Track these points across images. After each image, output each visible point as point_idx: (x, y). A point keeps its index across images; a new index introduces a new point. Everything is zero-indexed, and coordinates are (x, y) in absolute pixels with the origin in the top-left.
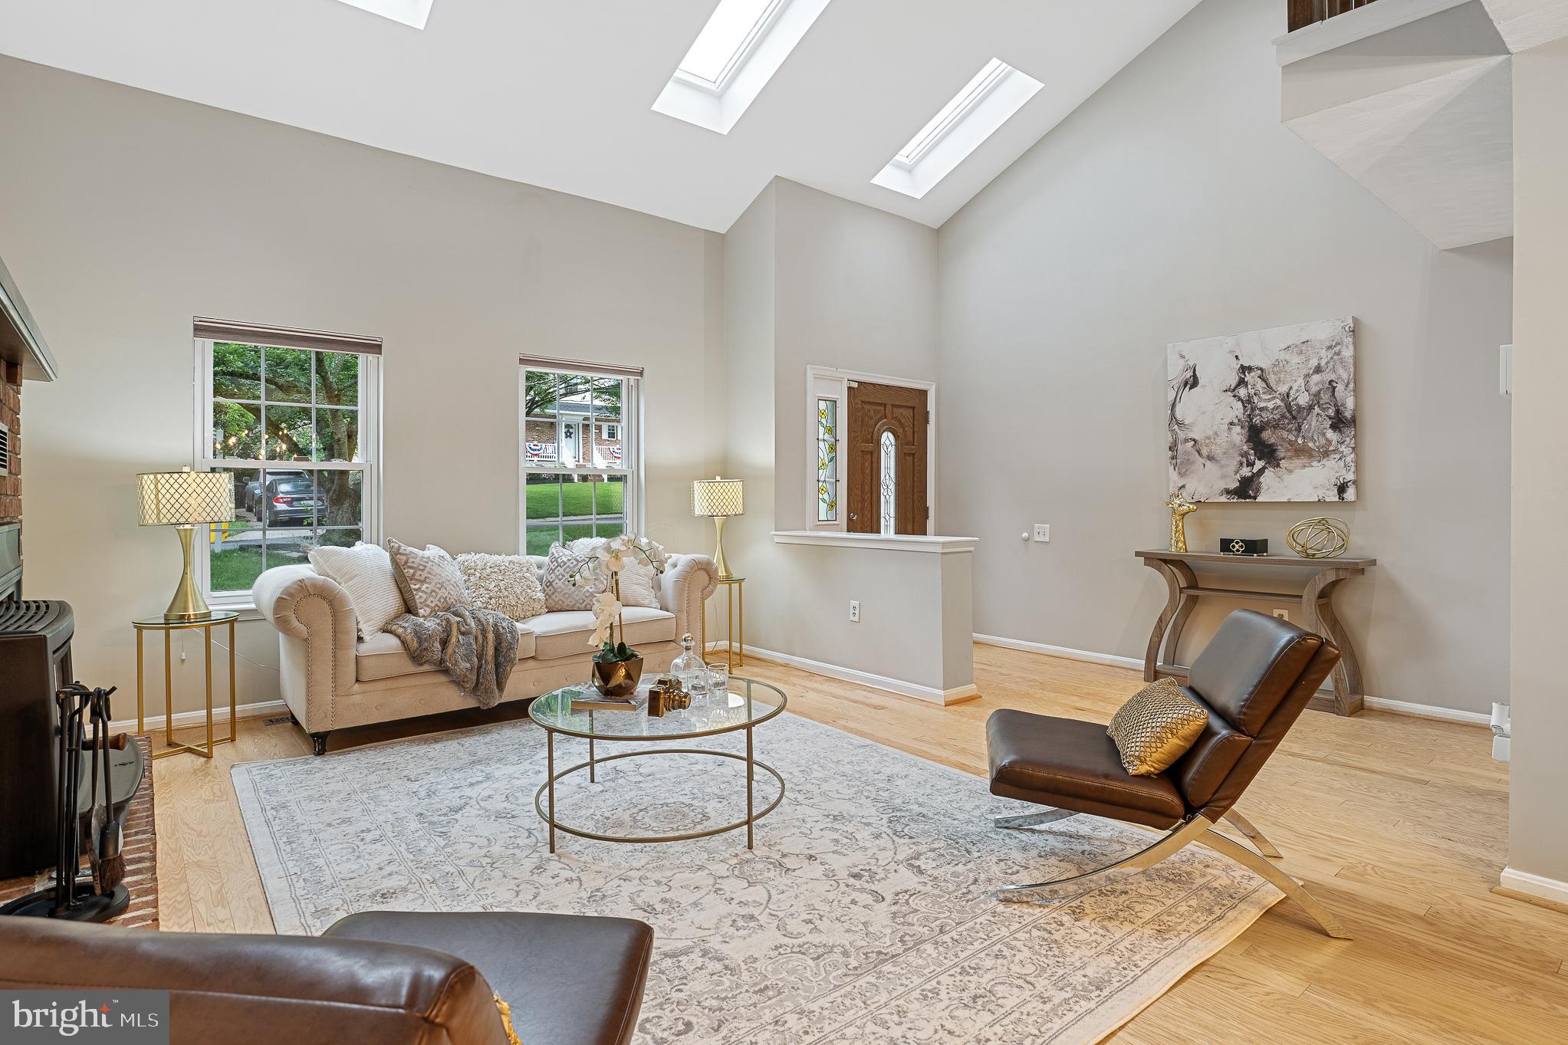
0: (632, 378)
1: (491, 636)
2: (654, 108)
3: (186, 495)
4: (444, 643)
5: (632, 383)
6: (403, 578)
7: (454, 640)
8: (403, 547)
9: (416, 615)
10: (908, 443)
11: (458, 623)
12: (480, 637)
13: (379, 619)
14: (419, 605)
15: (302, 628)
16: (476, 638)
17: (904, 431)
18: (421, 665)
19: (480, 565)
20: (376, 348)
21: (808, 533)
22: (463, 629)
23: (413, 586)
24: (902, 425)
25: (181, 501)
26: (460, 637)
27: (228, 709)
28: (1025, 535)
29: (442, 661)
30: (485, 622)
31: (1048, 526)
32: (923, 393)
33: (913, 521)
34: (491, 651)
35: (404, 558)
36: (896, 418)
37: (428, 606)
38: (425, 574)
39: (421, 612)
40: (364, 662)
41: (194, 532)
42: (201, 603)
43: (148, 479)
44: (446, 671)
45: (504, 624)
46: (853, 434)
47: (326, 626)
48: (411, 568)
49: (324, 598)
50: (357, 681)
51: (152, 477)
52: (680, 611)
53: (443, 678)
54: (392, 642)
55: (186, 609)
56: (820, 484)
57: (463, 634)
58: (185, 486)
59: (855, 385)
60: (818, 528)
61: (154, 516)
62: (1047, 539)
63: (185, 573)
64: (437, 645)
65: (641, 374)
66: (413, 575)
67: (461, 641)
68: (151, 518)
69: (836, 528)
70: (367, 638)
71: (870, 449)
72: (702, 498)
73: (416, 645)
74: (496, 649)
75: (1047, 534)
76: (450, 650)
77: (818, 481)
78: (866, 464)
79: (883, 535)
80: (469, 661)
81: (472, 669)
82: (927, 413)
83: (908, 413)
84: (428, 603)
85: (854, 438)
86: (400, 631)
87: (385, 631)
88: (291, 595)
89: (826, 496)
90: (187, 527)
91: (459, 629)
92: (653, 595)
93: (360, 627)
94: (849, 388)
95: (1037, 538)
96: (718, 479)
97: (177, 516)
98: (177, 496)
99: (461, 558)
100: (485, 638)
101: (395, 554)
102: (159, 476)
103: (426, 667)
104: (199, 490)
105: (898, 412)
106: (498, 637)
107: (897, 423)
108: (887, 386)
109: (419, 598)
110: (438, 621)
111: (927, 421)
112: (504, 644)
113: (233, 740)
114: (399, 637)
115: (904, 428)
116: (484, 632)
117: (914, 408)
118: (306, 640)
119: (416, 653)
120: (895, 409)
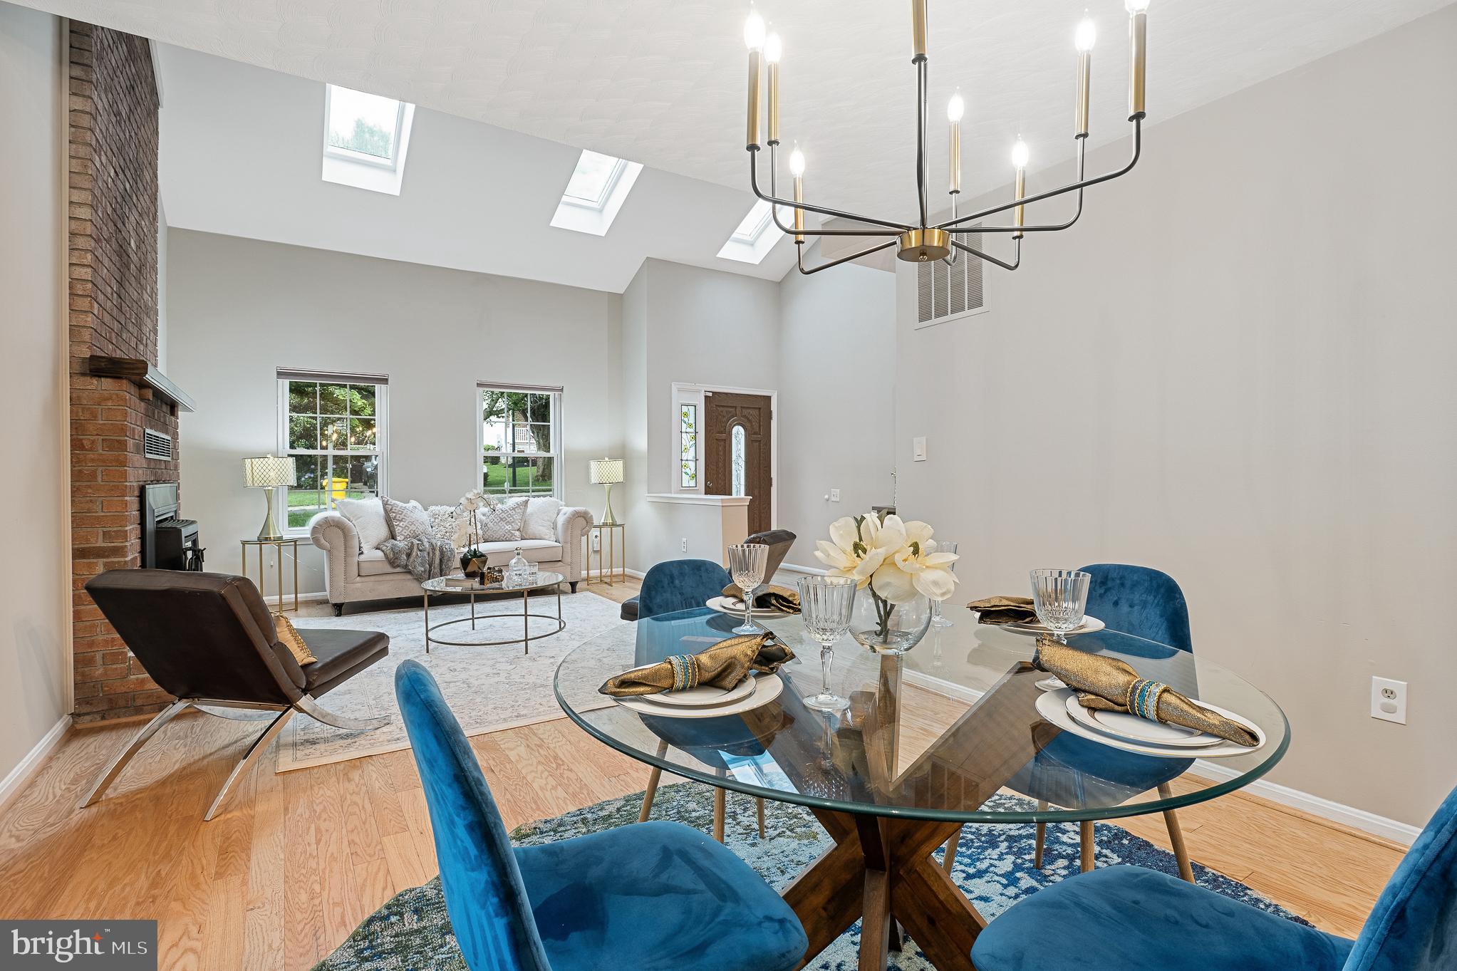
0: (557, 393)
1: (438, 553)
2: (552, 224)
3: (267, 471)
4: (409, 555)
5: (556, 396)
6: (389, 521)
7: (414, 554)
8: (390, 500)
9: (396, 540)
10: (755, 433)
11: (418, 544)
12: (431, 553)
13: (375, 542)
14: (397, 534)
15: (327, 545)
16: (429, 553)
17: (752, 426)
18: (395, 567)
19: (442, 512)
20: (384, 381)
21: (673, 495)
22: (420, 548)
23: (394, 523)
24: (749, 421)
25: (265, 473)
26: (418, 553)
27: (294, 595)
28: (826, 497)
29: (406, 565)
30: (435, 545)
31: (838, 490)
32: (769, 398)
33: (760, 488)
34: (437, 561)
35: (390, 507)
36: (745, 416)
37: (402, 535)
38: (402, 516)
39: (398, 538)
40: (362, 565)
41: (273, 491)
42: (277, 531)
43: (248, 461)
44: (409, 572)
45: (447, 547)
46: (709, 428)
47: (339, 542)
48: (393, 512)
49: (339, 528)
50: (359, 575)
51: (249, 460)
52: (565, 542)
53: (409, 577)
54: (379, 554)
55: (269, 534)
56: (683, 462)
57: (421, 551)
58: (267, 465)
59: (710, 394)
60: (681, 492)
61: (250, 482)
62: (838, 500)
63: (268, 514)
64: (404, 557)
65: (562, 390)
66: (395, 517)
67: (419, 555)
68: (249, 483)
69: (696, 492)
70: (365, 552)
71: (723, 438)
72: (597, 471)
73: (392, 556)
74: (441, 560)
75: (838, 496)
76: (411, 559)
77: (682, 460)
78: (720, 449)
79: (734, 496)
80: (423, 566)
81: (425, 571)
82: (771, 412)
83: (755, 412)
84: (403, 533)
85: (710, 431)
86: (384, 548)
87: (377, 548)
88: (320, 525)
89: (688, 470)
90: (270, 488)
91: (418, 548)
92: (552, 533)
93: (362, 545)
94: (706, 397)
95: (833, 499)
96: (607, 459)
97: (263, 481)
98: (262, 471)
99: (432, 508)
100: (434, 554)
101: (385, 504)
102: (253, 460)
103: (398, 570)
104: (274, 468)
105: (746, 412)
106: (442, 552)
107: (746, 420)
108: (737, 394)
109: (398, 530)
110: (406, 543)
111: (770, 418)
112: (446, 558)
113: (296, 610)
114: (383, 551)
115: (751, 423)
116: (434, 549)
117: (760, 408)
118: (330, 551)
119: (393, 560)
120: (743, 410)
